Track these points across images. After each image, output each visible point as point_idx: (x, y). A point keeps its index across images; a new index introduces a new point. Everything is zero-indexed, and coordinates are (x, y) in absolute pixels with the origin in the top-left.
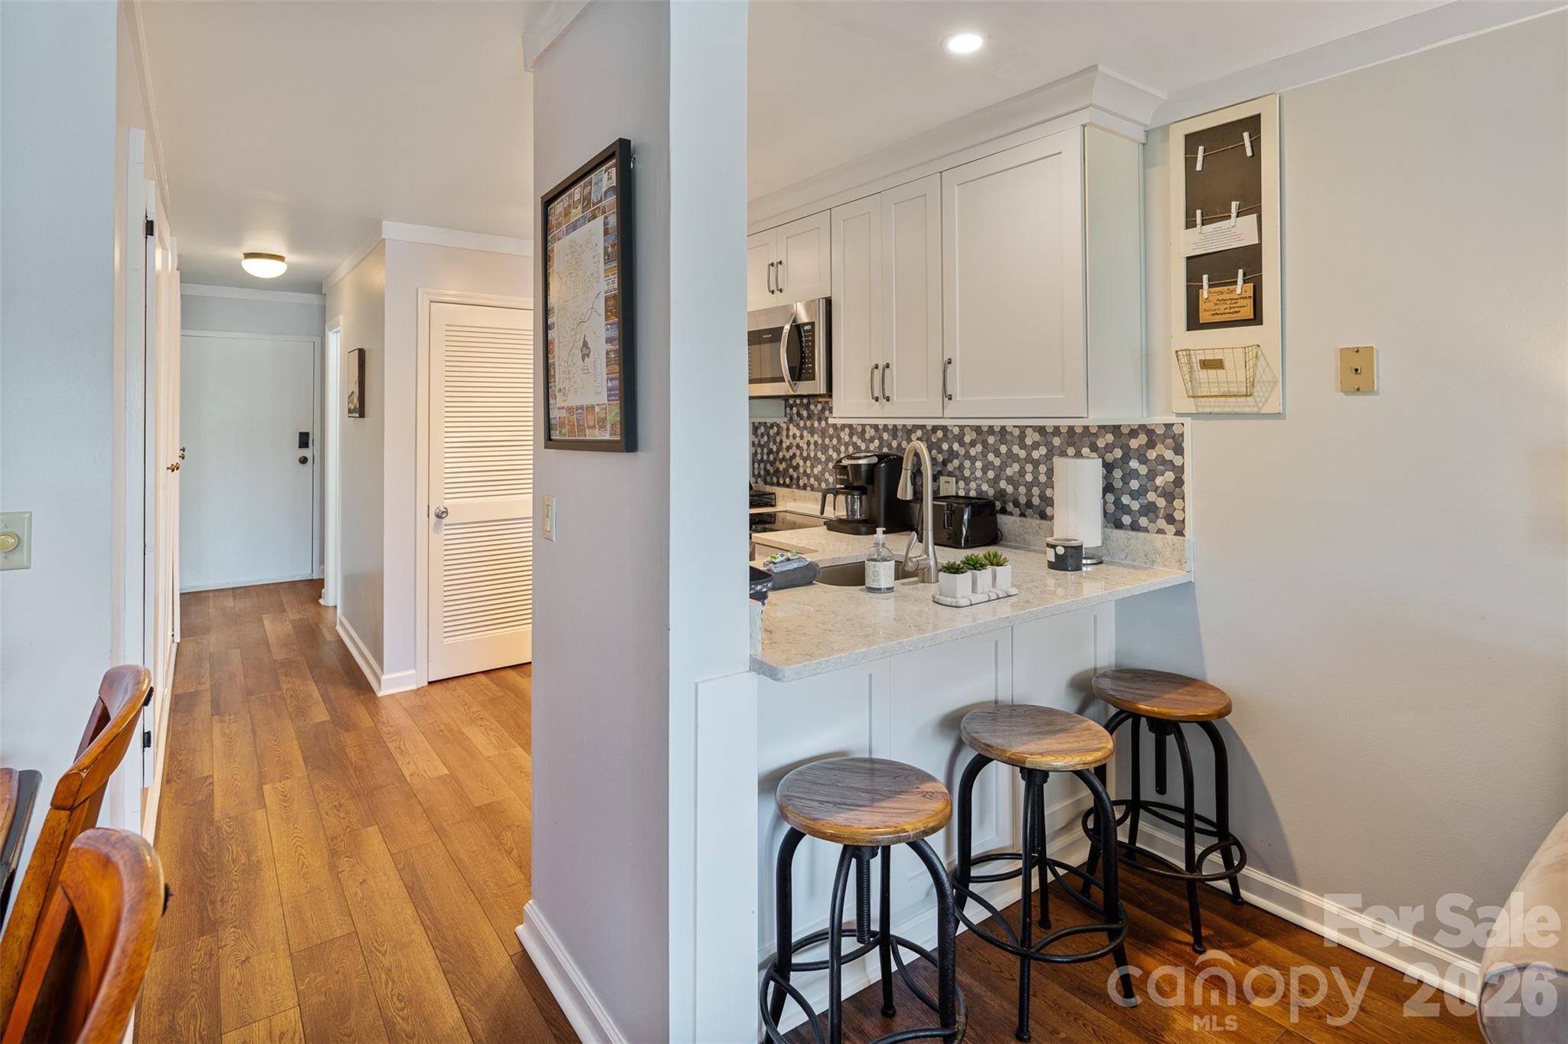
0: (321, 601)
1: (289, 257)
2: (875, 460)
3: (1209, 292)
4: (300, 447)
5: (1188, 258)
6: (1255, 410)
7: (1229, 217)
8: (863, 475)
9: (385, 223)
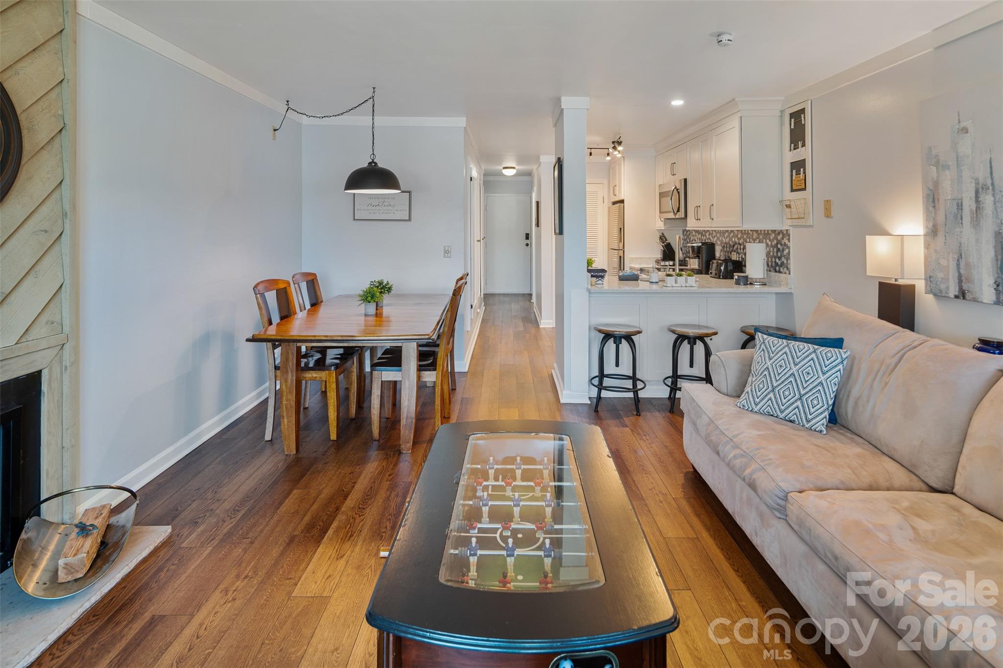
0: (532, 301)
1: (517, 167)
2: (700, 244)
3: (795, 177)
4: (526, 239)
5: (791, 163)
6: (805, 224)
7: (798, 148)
8: (696, 250)
9: (541, 156)
